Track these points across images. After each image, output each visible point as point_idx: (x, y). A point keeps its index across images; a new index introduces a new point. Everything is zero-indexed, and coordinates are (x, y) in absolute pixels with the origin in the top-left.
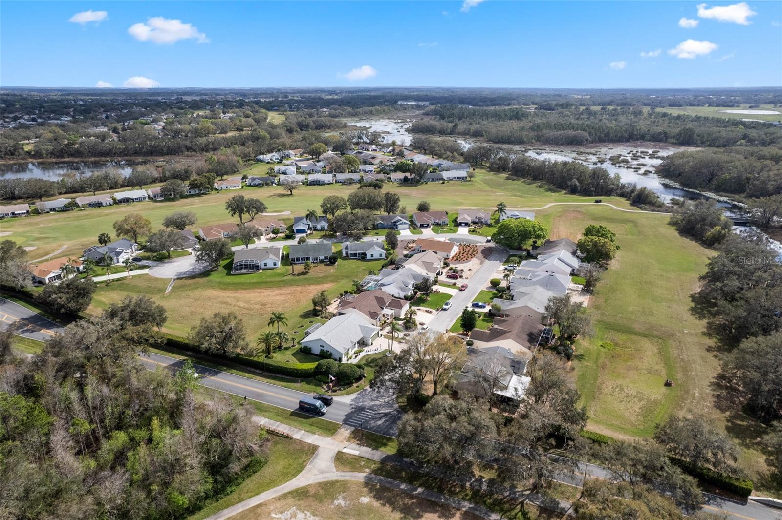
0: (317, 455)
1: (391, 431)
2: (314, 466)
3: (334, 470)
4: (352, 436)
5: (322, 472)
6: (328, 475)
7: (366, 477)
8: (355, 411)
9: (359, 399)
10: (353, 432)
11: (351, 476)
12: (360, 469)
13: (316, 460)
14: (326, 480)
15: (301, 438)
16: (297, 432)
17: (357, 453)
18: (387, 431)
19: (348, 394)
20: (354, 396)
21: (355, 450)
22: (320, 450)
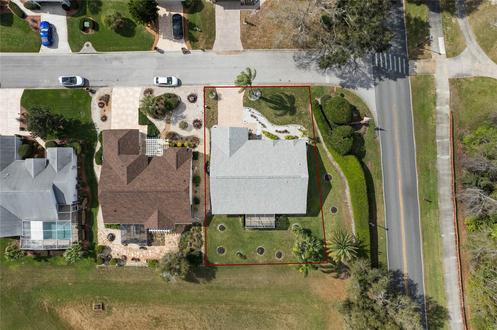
0: (458, 75)
1: (396, 22)
2: (471, 70)
3: (467, 49)
4: (420, 56)
5: (474, 58)
6: (474, 52)
7: (462, 17)
8: (383, 73)
9: (362, 82)
10: (416, 59)
11: (467, 31)
12: (456, 27)
13: (464, 72)
14: (481, 50)
15: (447, 103)
16: (442, 113)
17: (441, 40)
18: (398, 27)
19: (359, 100)
20: (361, 92)
21: (438, 44)
22: (452, 75)
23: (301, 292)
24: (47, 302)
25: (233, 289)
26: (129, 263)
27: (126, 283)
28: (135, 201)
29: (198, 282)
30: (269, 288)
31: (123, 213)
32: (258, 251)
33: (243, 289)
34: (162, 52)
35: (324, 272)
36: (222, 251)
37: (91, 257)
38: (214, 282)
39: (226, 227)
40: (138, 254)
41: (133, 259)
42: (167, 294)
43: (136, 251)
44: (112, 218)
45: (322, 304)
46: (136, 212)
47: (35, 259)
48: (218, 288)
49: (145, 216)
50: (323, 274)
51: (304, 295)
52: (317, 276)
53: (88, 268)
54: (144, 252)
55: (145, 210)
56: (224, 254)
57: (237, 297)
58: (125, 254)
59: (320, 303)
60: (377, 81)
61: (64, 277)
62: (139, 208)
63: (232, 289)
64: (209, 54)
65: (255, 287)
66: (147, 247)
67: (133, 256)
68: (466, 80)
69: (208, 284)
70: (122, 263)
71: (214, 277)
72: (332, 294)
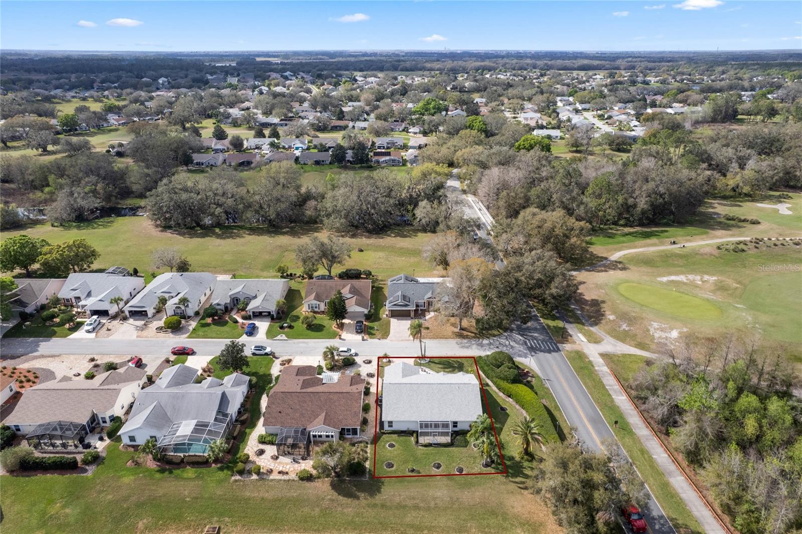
0: (606, 352)
2: (616, 350)
4: (566, 342)
5: (614, 345)
6: (612, 342)
7: (592, 327)
8: (537, 350)
11: (600, 333)
13: (610, 351)
14: (617, 341)
15: (604, 366)
16: (602, 371)
21: (578, 336)
22: (600, 352)
23: (493, 513)
24: (143, 523)
25: (404, 507)
26: (274, 476)
27: (263, 499)
28: (305, 402)
29: (358, 498)
30: (451, 507)
31: (288, 414)
32: (434, 466)
33: (416, 507)
34: (344, 340)
35: (520, 487)
36: (390, 465)
37: (228, 470)
38: (379, 498)
39: (396, 445)
40: (288, 467)
41: (280, 473)
42: (313, 513)
43: (287, 464)
44: (273, 421)
45: (527, 526)
46: (302, 414)
47: (158, 471)
48: (383, 506)
49: (310, 418)
50: (519, 490)
51: (500, 518)
52: (512, 492)
53: (220, 482)
54: (296, 465)
55: (313, 411)
56: (393, 469)
57: (408, 519)
58: (271, 467)
59: (524, 525)
60: (533, 354)
61: (185, 490)
62: (306, 409)
63: (401, 507)
64: (383, 341)
65: (432, 504)
66: (301, 461)
67: (281, 469)
68: (614, 355)
69: (371, 501)
70: (265, 477)
71: (379, 492)
72: (536, 512)
